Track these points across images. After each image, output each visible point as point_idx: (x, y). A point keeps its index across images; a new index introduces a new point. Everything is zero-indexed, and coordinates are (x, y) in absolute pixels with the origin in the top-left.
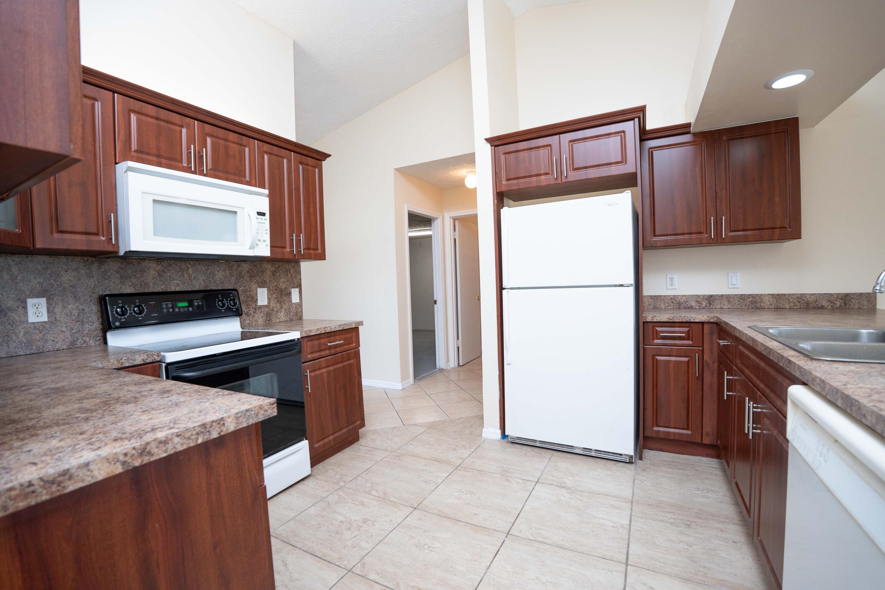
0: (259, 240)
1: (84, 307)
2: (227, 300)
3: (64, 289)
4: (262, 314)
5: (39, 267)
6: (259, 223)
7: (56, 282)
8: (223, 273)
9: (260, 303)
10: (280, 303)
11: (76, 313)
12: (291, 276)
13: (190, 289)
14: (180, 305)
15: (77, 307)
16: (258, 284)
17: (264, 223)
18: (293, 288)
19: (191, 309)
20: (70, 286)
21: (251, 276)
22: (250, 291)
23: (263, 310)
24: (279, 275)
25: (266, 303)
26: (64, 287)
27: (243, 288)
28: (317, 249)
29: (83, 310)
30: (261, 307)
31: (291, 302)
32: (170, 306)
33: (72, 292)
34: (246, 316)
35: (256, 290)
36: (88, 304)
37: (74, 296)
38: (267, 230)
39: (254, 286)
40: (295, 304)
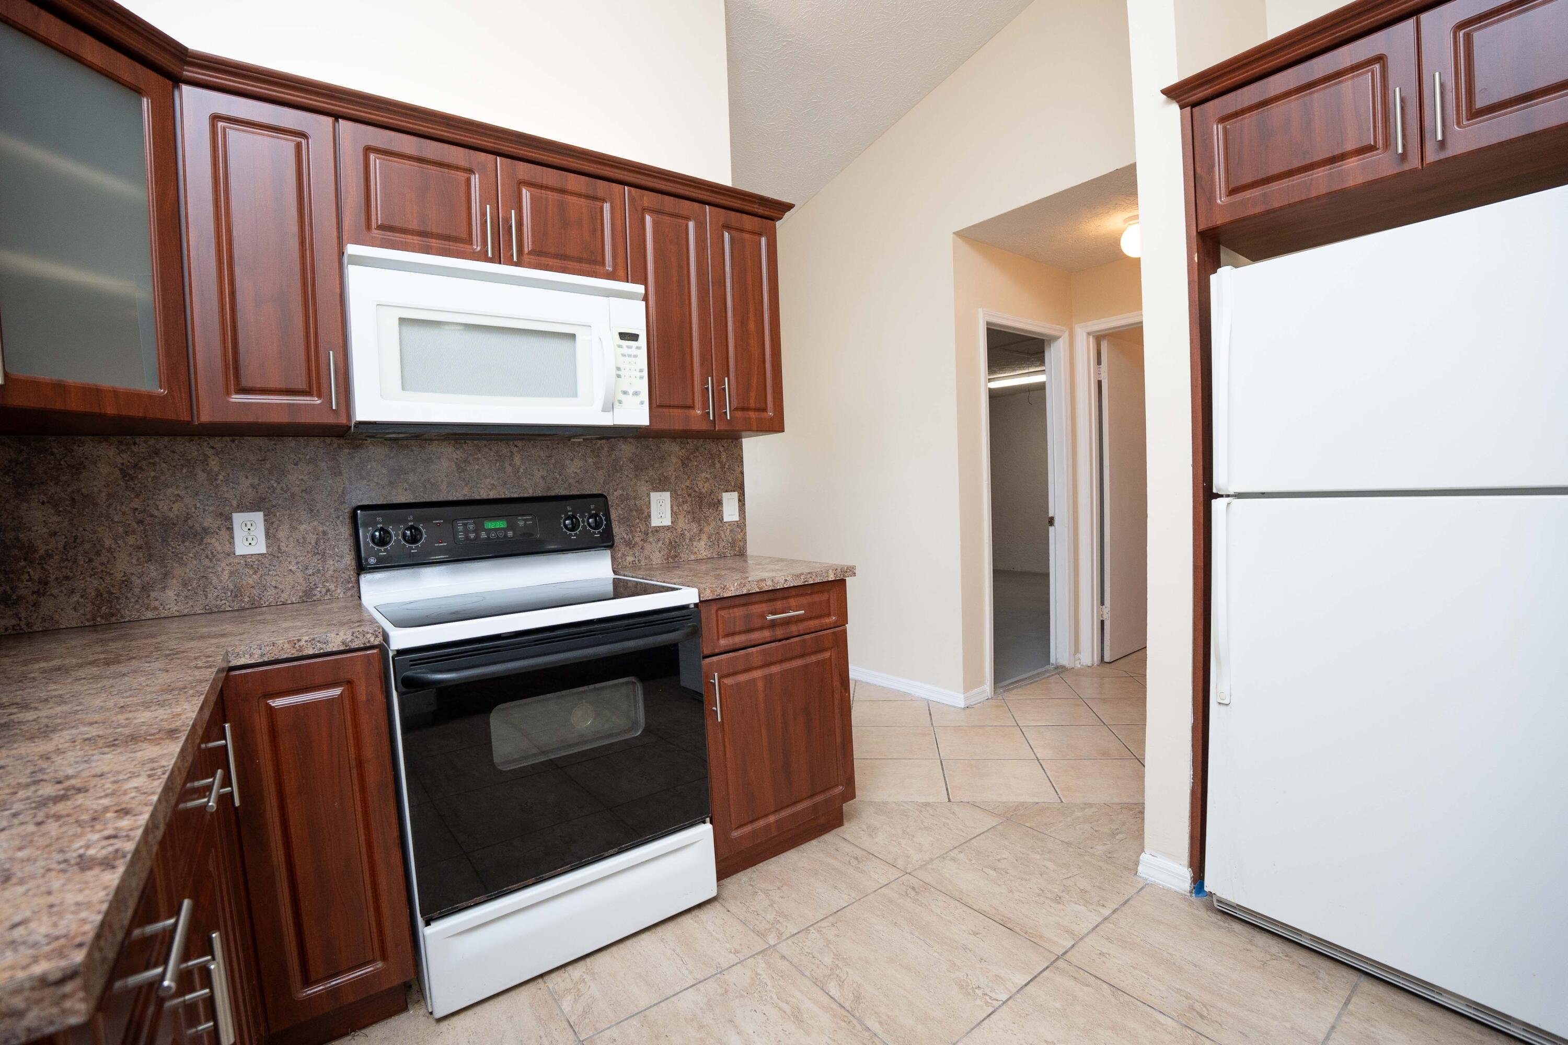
0: (625, 393)
1: (325, 528)
2: (583, 516)
3: (293, 495)
4: (660, 544)
5: (251, 457)
6: (623, 355)
7: (279, 483)
8: (581, 463)
9: (655, 522)
10: (699, 522)
11: (312, 538)
12: (723, 467)
13: (515, 495)
14: (490, 525)
15: (315, 528)
16: (652, 484)
17: (636, 356)
18: (727, 491)
19: (510, 534)
20: (302, 491)
21: (637, 468)
22: (635, 498)
23: (662, 535)
24: (697, 466)
25: (667, 522)
26: (293, 493)
27: (620, 492)
28: (764, 410)
29: (324, 533)
30: (657, 530)
31: (721, 520)
32: (471, 527)
33: (306, 501)
34: (628, 548)
35: (649, 495)
36: (332, 522)
37: (310, 509)
38: (641, 371)
39: (643, 488)
40: (730, 523)
